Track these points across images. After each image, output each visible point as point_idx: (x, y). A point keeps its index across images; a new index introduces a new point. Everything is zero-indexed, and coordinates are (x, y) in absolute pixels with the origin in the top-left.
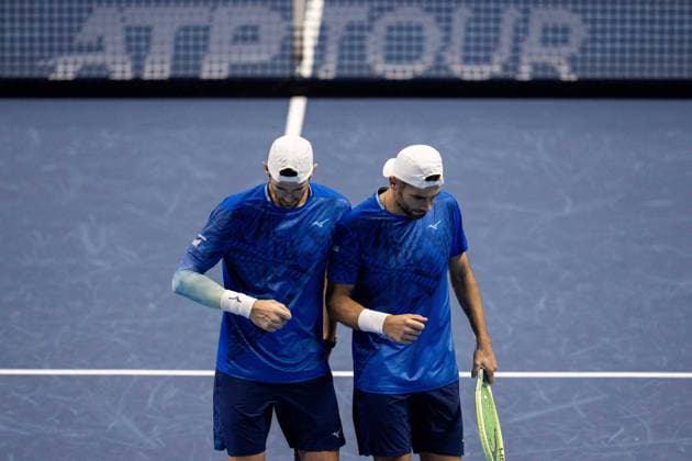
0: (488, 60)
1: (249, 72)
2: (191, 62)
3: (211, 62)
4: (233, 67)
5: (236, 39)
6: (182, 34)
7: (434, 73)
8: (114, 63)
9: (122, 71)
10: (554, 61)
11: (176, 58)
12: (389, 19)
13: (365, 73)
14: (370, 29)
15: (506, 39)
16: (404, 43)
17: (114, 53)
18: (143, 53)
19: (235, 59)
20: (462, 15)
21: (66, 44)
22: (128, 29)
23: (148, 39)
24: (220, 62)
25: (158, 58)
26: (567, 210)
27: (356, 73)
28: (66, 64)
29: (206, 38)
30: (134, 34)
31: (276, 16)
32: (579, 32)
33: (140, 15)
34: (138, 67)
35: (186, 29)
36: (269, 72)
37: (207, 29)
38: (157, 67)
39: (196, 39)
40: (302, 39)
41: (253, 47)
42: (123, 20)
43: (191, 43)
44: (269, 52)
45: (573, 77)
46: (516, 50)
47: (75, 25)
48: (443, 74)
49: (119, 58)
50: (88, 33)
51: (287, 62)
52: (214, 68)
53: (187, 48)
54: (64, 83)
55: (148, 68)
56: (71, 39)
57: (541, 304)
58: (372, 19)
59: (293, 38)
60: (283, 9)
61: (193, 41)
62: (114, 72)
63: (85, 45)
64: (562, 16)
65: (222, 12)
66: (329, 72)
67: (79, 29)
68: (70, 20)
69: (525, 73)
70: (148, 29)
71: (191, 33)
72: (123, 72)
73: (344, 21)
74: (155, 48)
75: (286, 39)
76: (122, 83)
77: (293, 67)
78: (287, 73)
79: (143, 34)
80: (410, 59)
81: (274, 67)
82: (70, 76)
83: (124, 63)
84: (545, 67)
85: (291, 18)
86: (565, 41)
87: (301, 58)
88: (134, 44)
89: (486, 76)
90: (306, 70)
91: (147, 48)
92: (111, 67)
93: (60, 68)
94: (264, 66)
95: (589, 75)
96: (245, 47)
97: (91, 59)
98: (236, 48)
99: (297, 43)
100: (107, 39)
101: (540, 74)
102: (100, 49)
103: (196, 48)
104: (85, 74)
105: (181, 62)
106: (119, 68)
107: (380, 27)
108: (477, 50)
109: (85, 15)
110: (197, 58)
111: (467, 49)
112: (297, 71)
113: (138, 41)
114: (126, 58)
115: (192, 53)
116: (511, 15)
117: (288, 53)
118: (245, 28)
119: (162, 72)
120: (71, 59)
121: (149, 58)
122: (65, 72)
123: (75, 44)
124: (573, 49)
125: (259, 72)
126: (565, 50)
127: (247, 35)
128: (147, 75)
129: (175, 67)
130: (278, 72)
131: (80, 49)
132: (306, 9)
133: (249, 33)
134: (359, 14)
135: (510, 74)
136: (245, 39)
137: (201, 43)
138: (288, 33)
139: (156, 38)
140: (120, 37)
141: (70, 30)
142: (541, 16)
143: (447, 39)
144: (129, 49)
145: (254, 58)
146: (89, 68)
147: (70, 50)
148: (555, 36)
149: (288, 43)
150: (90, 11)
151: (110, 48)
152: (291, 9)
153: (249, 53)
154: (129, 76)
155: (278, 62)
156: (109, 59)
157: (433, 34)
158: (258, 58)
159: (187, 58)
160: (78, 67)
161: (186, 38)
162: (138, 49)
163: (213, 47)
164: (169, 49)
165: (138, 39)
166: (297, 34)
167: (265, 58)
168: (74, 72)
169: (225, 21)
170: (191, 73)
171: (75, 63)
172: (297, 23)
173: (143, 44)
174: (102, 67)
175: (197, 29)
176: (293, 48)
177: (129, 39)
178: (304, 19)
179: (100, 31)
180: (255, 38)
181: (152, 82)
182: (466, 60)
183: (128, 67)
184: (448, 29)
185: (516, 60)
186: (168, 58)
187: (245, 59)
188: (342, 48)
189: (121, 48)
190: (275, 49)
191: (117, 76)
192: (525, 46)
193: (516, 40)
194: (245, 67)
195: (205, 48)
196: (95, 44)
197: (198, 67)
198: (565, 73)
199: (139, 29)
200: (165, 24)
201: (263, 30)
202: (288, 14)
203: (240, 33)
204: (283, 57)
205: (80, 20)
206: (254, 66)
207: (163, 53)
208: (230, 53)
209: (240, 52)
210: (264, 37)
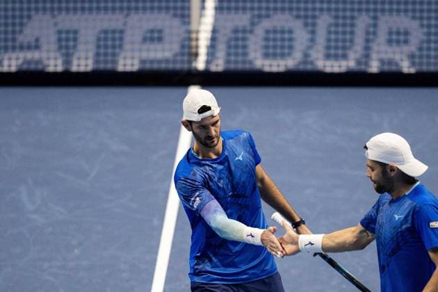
0: (345, 57)
1: (155, 66)
2: (110, 58)
3: (125, 58)
4: (143, 62)
5: (145, 40)
6: (102, 36)
7: (302, 67)
8: (48, 59)
9: (55, 65)
10: (397, 57)
11: (98, 54)
12: (266, 24)
13: (247, 67)
14: (251, 32)
15: (359, 40)
16: (278, 43)
17: (48, 51)
18: (71, 51)
19: (145, 55)
20: (324, 21)
21: (10, 44)
22: (60, 32)
23: (75, 39)
24: (133, 58)
25: (83, 54)
27: (240, 66)
28: (10, 59)
29: (121, 39)
30: (64, 36)
31: (177, 22)
32: (417, 35)
33: (68, 21)
34: (67, 62)
35: (106, 32)
36: (171, 66)
37: (122, 32)
38: (83, 62)
39: (114, 39)
40: (197, 39)
41: (159, 46)
42: (56, 24)
43: (110, 43)
44: (171, 50)
45: (412, 71)
46: (367, 48)
47: (18, 28)
48: (309, 67)
49: (52, 55)
50: (27, 35)
51: (186, 58)
52: (127, 63)
53: (106, 47)
54: (9, 74)
55: (75, 62)
56: (14, 40)
58: (253, 24)
59: (190, 39)
60: (183, 16)
61: (110, 41)
62: (49, 66)
63: (25, 44)
64: (404, 22)
65: (134, 18)
66: (219, 66)
67: (21, 32)
68: (14, 24)
69: (374, 68)
70: (76, 32)
71: (110, 36)
72: (56, 66)
73: (230, 25)
74: (81, 47)
75: (185, 40)
76: (55, 74)
77: (190, 62)
78: (186, 66)
79: (71, 36)
80: (283, 56)
81: (175, 62)
82: (13, 69)
83: (56, 59)
84: (390, 62)
85: (189, 23)
86: (406, 42)
87: (196, 55)
88: (64, 43)
89: (343, 69)
90: (200, 64)
91: (75, 47)
92: (46, 62)
93: (6, 63)
94: (167, 61)
95: (425, 68)
96: (152, 46)
97: (29, 55)
98: (145, 47)
99: (194, 43)
100: (43, 40)
101: (386, 68)
102: (37, 47)
103: (114, 47)
104: (25, 67)
105: (102, 58)
106: (52, 62)
107: (260, 31)
108: (336, 50)
109: (25, 20)
110: (114, 55)
111: (328, 48)
112: (194, 65)
113: (67, 43)
114: (58, 54)
115: (110, 51)
116: (362, 22)
117: (186, 50)
118: (152, 31)
119: (86, 65)
120: (14, 55)
121: (76, 55)
122: (10, 66)
123: (17, 44)
124: (412, 48)
125: (163, 66)
126: (406, 49)
127: (154, 37)
128: (74, 69)
129: (97, 62)
130: (178, 66)
131: (22, 48)
132: (201, 16)
133: (156, 35)
134: (242, 19)
135: (363, 68)
136: (152, 40)
137: (117, 43)
138: (187, 35)
139: (81, 39)
140: (54, 38)
141: (14, 32)
142: (387, 22)
143: (312, 40)
144: (60, 48)
145: (160, 55)
146: (29, 62)
147: (14, 48)
148: (398, 38)
149: (186, 43)
150: (29, 17)
151: (45, 47)
152: (189, 16)
153: (156, 50)
154: (60, 69)
155: (179, 58)
156: (44, 55)
157: (301, 36)
158: (162, 55)
159: (106, 55)
160: (20, 61)
161: (106, 39)
162: (67, 47)
163: (127, 47)
164: (92, 48)
165: (67, 40)
166: (194, 36)
167: (168, 55)
168: (17, 66)
169: (138, 23)
170: (109, 66)
171: (17, 59)
172: (193, 27)
173: (71, 43)
174: (39, 62)
175: (114, 32)
176: (190, 47)
177: (60, 40)
178: (200, 23)
179: (37, 33)
180: (160, 39)
181: (78, 74)
182: (328, 57)
183: (59, 62)
184: (313, 32)
185: (367, 56)
186: (91, 55)
187: (152, 55)
188: (229, 47)
189: (54, 46)
190: (176, 48)
191: (51, 69)
192: (375, 47)
193: (367, 41)
194: (152, 62)
195: (121, 47)
196: (33, 44)
197: (115, 62)
198: (407, 68)
199: (68, 32)
200: (89, 26)
201: (167, 31)
202: (187, 20)
203: (148, 35)
204: (182, 54)
205: (22, 25)
206: (159, 62)
207: (87, 51)
208: (140, 50)
209: (148, 50)
210: (167, 38)
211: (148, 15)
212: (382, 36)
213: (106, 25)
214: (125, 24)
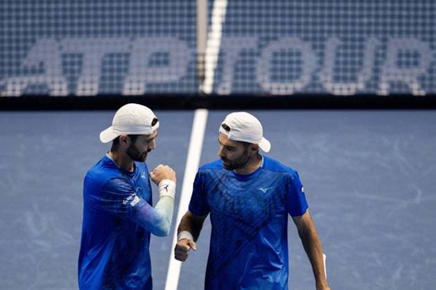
0: (354, 79)
1: (162, 90)
2: (115, 82)
3: (131, 82)
4: (149, 85)
5: (151, 63)
6: (108, 59)
7: (310, 90)
8: (53, 83)
9: (59, 89)
10: (407, 79)
11: (103, 78)
12: (274, 46)
13: (255, 89)
14: (259, 54)
15: (368, 62)
16: (286, 65)
17: (53, 75)
18: (76, 75)
19: (150, 79)
20: (332, 43)
21: (14, 68)
22: (64, 56)
23: (80, 63)
24: (138, 82)
25: (88, 79)
26: (418, 200)
27: (248, 90)
28: (14, 83)
29: (127, 62)
30: (68, 60)
31: (183, 45)
32: (427, 56)
33: (73, 44)
34: (72, 86)
35: (111, 55)
36: (177, 90)
37: (127, 55)
38: (88, 86)
39: (119, 63)
40: (204, 63)
41: (165, 70)
42: (61, 48)
43: (115, 66)
44: (177, 73)
45: (423, 93)
46: (376, 71)
47: (22, 52)
48: (318, 90)
49: (57, 79)
50: (30, 61)
51: (192, 81)
52: (133, 87)
53: (111, 70)
54: (13, 99)
55: (80, 86)
56: (18, 64)
57: (397, 275)
58: (260, 47)
59: (197, 62)
60: (189, 39)
61: (116, 65)
62: (53, 90)
63: (29, 68)
64: (413, 44)
65: (140, 42)
66: (226, 89)
67: (25, 56)
68: (18, 49)
69: (384, 90)
70: (80, 56)
71: (115, 59)
72: (61, 90)
73: (238, 48)
74: (86, 71)
75: (191, 63)
76: (60, 98)
77: (197, 86)
78: (192, 90)
79: (76, 59)
80: (291, 78)
81: (181, 85)
82: (18, 93)
83: (60, 83)
84: (400, 84)
85: (195, 46)
86: (416, 64)
87: (203, 78)
88: (69, 67)
89: (352, 92)
90: (207, 88)
91: (80, 71)
92: (50, 86)
93: (10, 87)
94: (173, 85)
96: (158, 70)
97: (33, 79)
98: (150, 70)
99: (200, 66)
100: (47, 63)
101: (396, 90)
102: (42, 71)
103: (119, 70)
104: (30, 91)
105: (107, 82)
106: (57, 86)
107: (267, 53)
108: (345, 72)
109: (29, 44)
110: (119, 78)
111: (337, 70)
112: (201, 88)
113: (72, 66)
114: (63, 79)
115: (115, 74)
116: (372, 43)
117: (193, 74)
118: (158, 54)
119: (92, 89)
120: (18, 80)
121: (81, 79)
122: (14, 90)
123: (22, 68)
124: (422, 70)
125: (169, 90)
126: (416, 71)
127: (160, 60)
128: (79, 93)
129: (102, 86)
130: (185, 90)
131: (26, 72)
132: (207, 38)
133: (162, 58)
134: (250, 42)
135: (372, 90)
136: (158, 63)
137: (123, 66)
138: (193, 58)
139: (86, 63)
140: (58, 62)
141: (18, 56)
142: (397, 44)
143: (321, 63)
144: (65, 72)
145: (166, 79)
146: (33, 87)
147: (18, 73)
148: (408, 59)
149: (193, 66)
150: (33, 41)
151: (49, 71)
152: (196, 39)
153: (162, 74)
154: (65, 93)
155: (185, 81)
156: (49, 80)
157: (309, 59)
158: (168, 78)
159: (111, 78)
160: (25, 86)
161: (111, 63)
162: (72, 71)
163: (133, 70)
164: (97, 72)
165: (72, 63)
166: (200, 59)
167: (174, 78)
168: (21, 90)
169: (144, 47)
170: (115, 90)
171: (22, 83)
172: (200, 50)
173: (76, 67)
174: (44, 86)
175: (119, 55)
176: (197, 70)
177: (64, 64)
178: (206, 46)
179: (41, 57)
180: (166, 63)
181: (84, 98)
182: (337, 79)
183: (64, 86)
184: (321, 55)
185: (377, 79)
186: (96, 78)
187: (158, 79)
188: (236, 70)
189: (59, 70)
190: (183, 71)
191: (56, 93)
192: (384, 68)
193: (377, 63)
194: (158, 85)
195: (126, 70)
196: (38, 67)
197: (120, 86)
198: (417, 90)
199: (73, 56)
200: (94, 50)
201: (173, 54)
202: (193, 43)
203: (154, 58)
204: (189, 77)
205: (26, 48)
206: (166, 85)
207: (92, 75)
208: (147, 74)
209: (154, 74)
210: (173, 62)
211: (154, 38)
212: (392, 57)
213: (111, 49)
214: (131, 47)
